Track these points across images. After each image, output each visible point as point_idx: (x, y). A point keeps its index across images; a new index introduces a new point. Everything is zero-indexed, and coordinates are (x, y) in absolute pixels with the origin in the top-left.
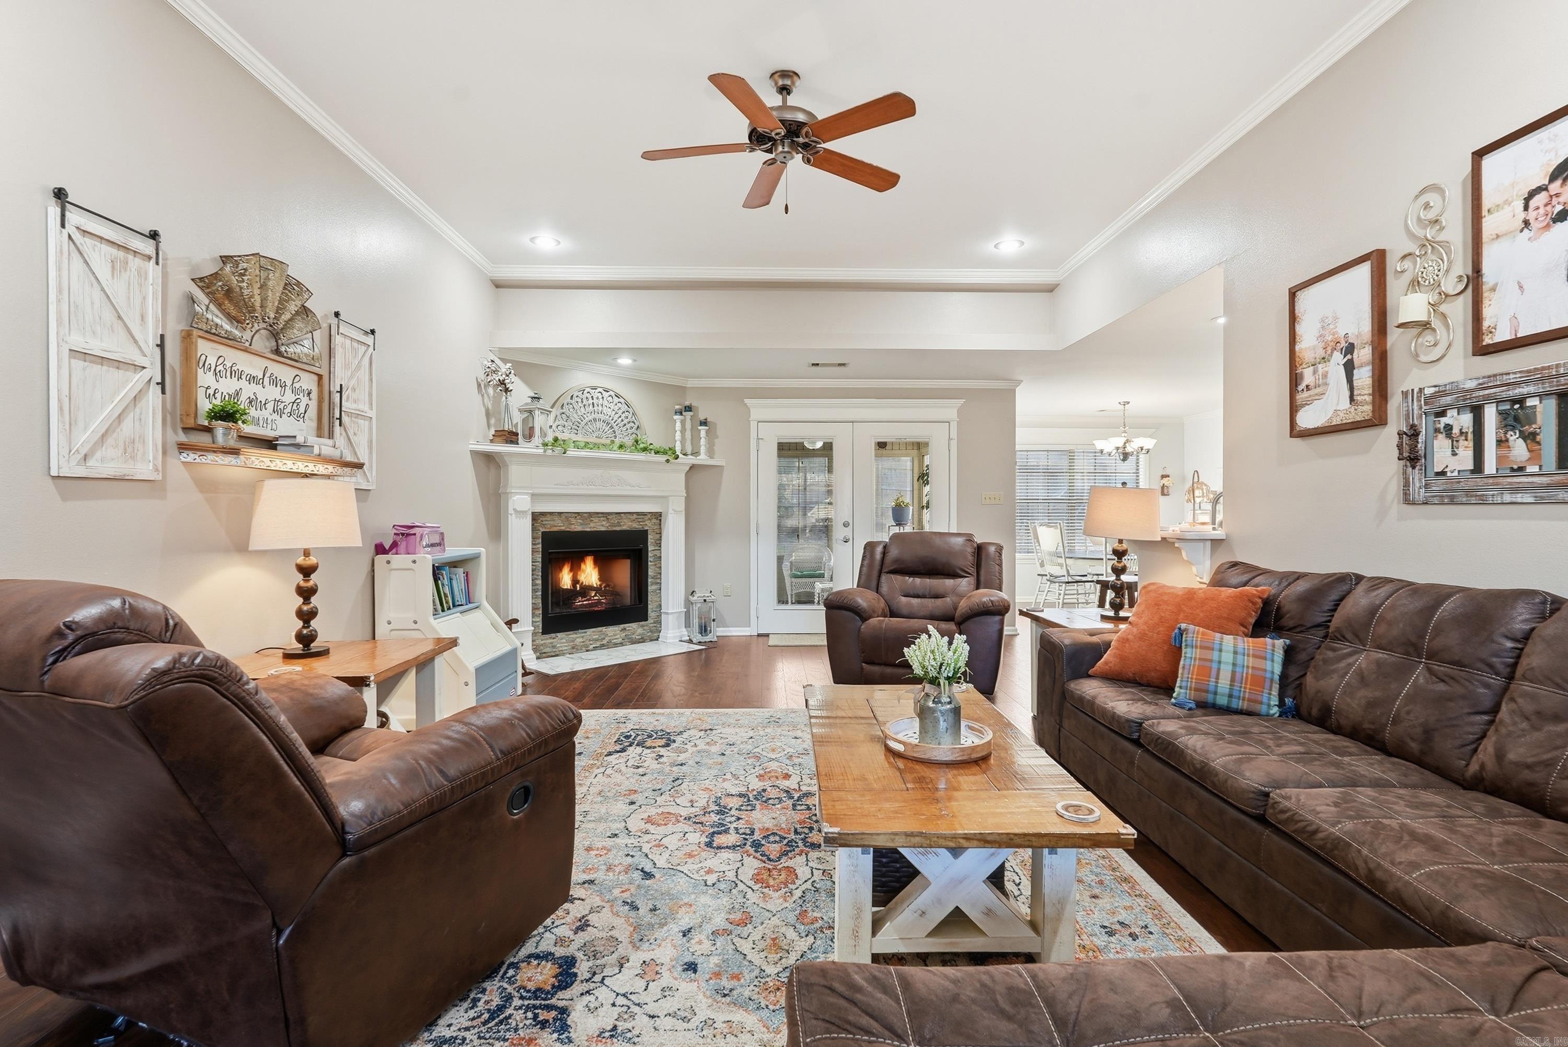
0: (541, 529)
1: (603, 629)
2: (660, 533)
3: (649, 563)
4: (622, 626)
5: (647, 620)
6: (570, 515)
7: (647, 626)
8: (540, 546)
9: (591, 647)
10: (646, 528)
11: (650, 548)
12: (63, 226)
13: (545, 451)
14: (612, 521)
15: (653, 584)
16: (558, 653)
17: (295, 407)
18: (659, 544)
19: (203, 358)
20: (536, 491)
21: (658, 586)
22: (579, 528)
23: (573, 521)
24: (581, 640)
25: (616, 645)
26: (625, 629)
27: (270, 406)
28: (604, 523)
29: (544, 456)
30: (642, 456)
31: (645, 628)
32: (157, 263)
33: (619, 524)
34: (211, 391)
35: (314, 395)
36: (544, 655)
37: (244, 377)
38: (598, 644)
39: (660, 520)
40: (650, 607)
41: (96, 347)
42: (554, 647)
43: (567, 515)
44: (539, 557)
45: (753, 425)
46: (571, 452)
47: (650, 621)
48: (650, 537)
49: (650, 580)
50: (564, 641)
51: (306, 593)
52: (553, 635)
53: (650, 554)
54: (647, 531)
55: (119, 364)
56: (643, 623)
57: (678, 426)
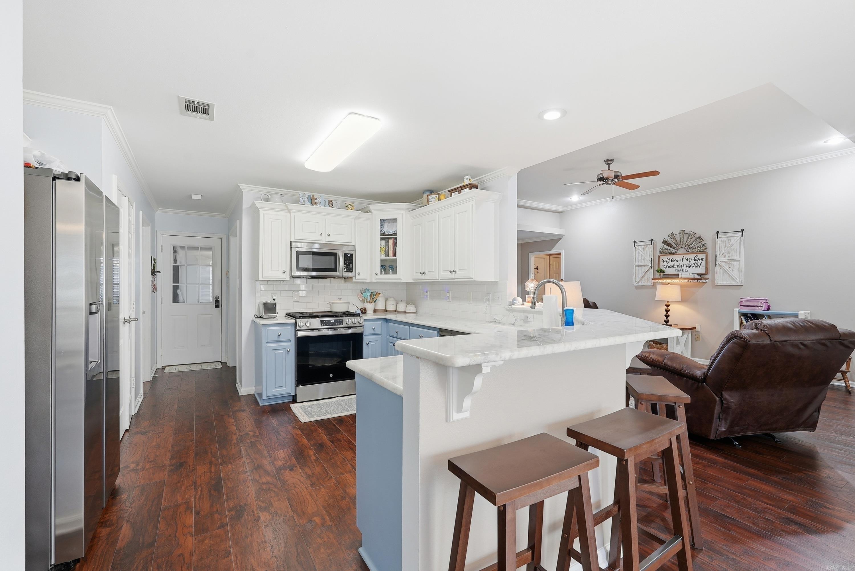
12: (634, 246)
17: (696, 264)
19: (663, 260)
27: (685, 266)
32: (652, 245)
34: (665, 266)
35: (704, 260)
37: (676, 261)
41: (640, 264)
51: (667, 311)
55: (645, 266)
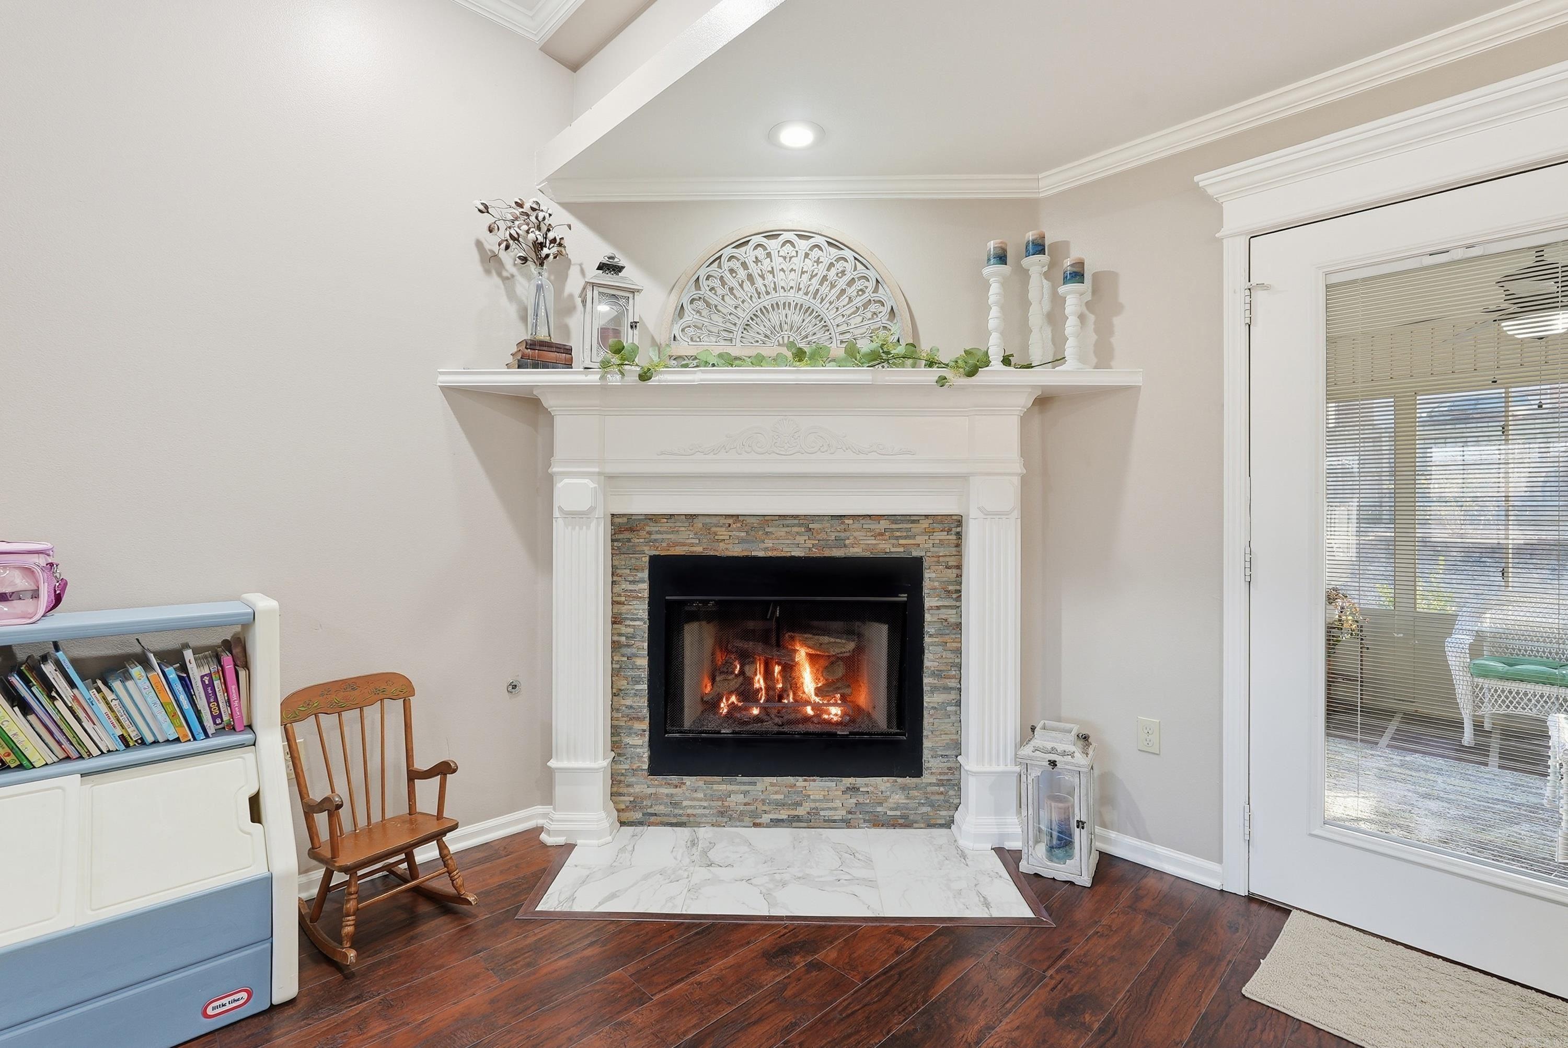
0: (646, 549)
1: (800, 782)
2: (959, 567)
3: (927, 640)
4: (848, 781)
5: (919, 774)
6: (714, 520)
7: (916, 787)
8: (645, 586)
9: (766, 818)
10: (915, 554)
11: (929, 602)
13: (603, 378)
14: (822, 536)
15: (934, 689)
16: (684, 819)
18: (955, 593)
20: (610, 469)
21: (953, 696)
22: (736, 550)
23: (723, 533)
24: (740, 798)
25: (831, 823)
26: (854, 789)
28: (800, 539)
29: (604, 389)
30: (863, 375)
31: (915, 793)
33: (840, 542)
36: (653, 819)
38: (783, 815)
39: (959, 535)
40: (927, 744)
42: (675, 805)
43: (708, 520)
44: (640, 610)
45: (1234, 251)
46: (666, 377)
47: (927, 778)
48: (927, 575)
49: (926, 680)
50: (701, 795)
52: (674, 779)
53: (928, 617)
54: (919, 561)
56: (908, 780)
57: (995, 289)
